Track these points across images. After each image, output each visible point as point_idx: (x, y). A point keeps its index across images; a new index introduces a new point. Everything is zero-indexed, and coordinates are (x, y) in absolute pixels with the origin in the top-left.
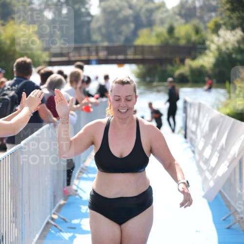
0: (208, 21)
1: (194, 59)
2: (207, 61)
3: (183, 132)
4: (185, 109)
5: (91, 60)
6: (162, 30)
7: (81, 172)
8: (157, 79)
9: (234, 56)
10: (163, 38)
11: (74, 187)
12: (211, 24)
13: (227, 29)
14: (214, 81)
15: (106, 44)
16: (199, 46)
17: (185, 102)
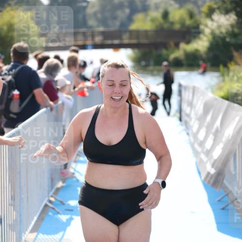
0: (202, 6)
1: (188, 42)
2: (201, 45)
3: (178, 115)
4: (180, 93)
5: (87, 46)
6: (157, 14)
7: (78, 155)
8: (152, 63)
9: (228, 40)
10: (157, 23)
11: (72, 170)
12: (205, 9)
13: (221, 13)
14: (209, 64)
15: (101, 29)
16: (193, 31)
17: (180, 85)
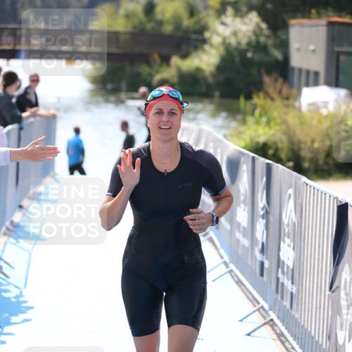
1: (185, 56)
2: (206, 61)
5: (19, 51)
8: (124, 86)
9: (249, 55)
10: (136, 22)
12: (214, 2)
16: (194, 37)
